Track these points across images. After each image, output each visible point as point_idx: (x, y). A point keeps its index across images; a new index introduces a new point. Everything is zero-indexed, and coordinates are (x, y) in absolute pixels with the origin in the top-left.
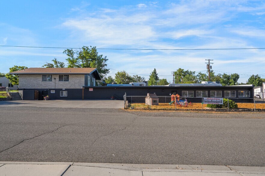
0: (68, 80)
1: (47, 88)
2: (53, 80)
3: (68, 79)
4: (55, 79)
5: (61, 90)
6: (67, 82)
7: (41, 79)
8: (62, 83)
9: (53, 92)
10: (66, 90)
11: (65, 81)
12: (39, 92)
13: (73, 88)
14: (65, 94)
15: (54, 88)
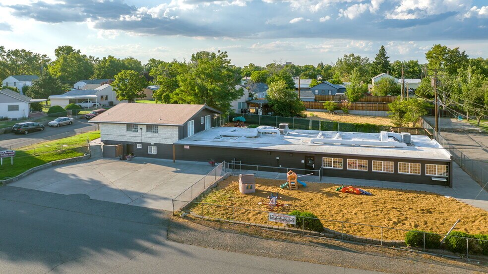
0: (157, 132)
1: (133, 141)
2: (139, 130)
3: (158, 130)
4: (141, 129)
5: (149, 144)
6: (156, 134)
7: (126, 129)
8: (150, 134)
9: (139, 146)
10: (155, 145)
11: (153, 132)
12: (123, 146)
13: (163, 143)
14: (154, 151)
15: (141, 141)
